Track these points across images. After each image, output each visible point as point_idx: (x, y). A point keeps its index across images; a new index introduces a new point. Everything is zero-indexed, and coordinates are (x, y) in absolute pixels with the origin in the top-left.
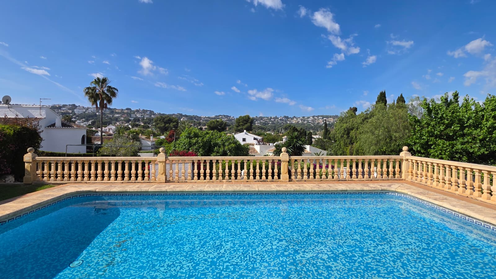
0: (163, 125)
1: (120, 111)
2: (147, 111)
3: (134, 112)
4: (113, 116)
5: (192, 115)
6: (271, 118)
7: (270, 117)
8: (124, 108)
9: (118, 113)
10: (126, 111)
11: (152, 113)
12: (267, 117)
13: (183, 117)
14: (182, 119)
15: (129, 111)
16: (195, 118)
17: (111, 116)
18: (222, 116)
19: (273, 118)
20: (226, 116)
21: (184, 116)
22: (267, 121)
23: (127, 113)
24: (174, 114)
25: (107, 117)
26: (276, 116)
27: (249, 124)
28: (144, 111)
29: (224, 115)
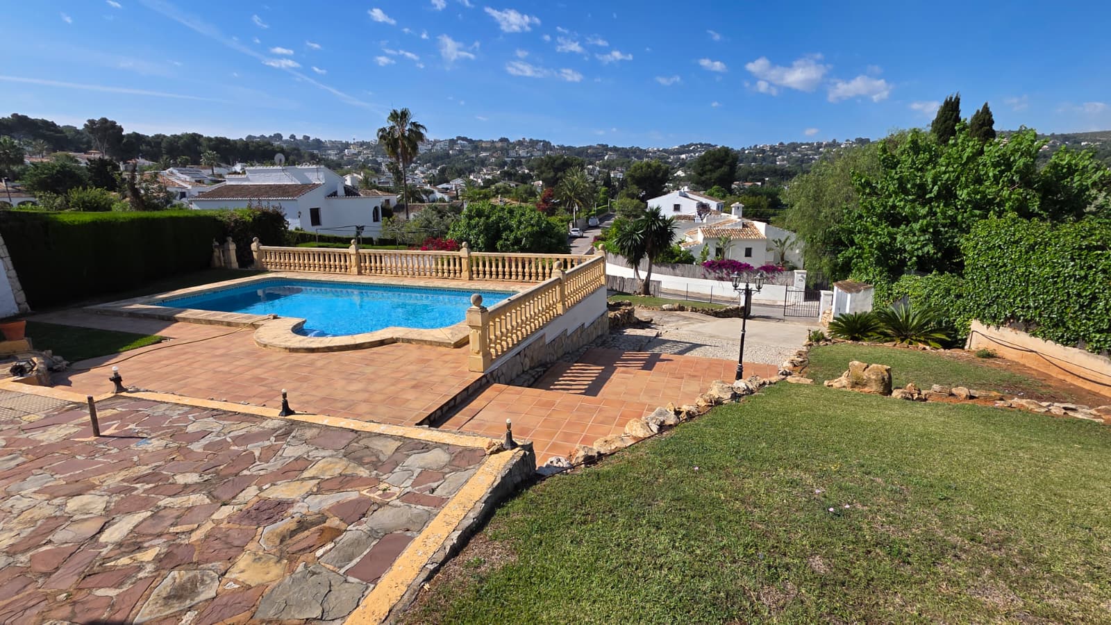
0: (552, 174)
1: (489, 146)
2: (538, 142)
3: (514, 145)
4: (477, 156)
5: (628, 146)
6: (820, 145)
7: (818, 143)
8: (496, 139)
9: (485, 150)
10: (500, 145)
11: (547, 145)
12: (807, 144)
13: (609, 153)
14: (606, 158)
15: (505, 144)
16: (634, 152)
17: (474, 155)
18: (697, 145)
19: (826, 145)
20: (705, 144)
21: (611, 149)
22: (807, 155)
23: (502, 149)
24: (590, 147)
25: (467, 158)
26: (834, 141)
27: (725, 169)
28: (533, 143)
29: (701, 144)
